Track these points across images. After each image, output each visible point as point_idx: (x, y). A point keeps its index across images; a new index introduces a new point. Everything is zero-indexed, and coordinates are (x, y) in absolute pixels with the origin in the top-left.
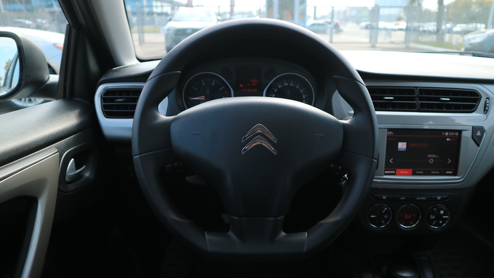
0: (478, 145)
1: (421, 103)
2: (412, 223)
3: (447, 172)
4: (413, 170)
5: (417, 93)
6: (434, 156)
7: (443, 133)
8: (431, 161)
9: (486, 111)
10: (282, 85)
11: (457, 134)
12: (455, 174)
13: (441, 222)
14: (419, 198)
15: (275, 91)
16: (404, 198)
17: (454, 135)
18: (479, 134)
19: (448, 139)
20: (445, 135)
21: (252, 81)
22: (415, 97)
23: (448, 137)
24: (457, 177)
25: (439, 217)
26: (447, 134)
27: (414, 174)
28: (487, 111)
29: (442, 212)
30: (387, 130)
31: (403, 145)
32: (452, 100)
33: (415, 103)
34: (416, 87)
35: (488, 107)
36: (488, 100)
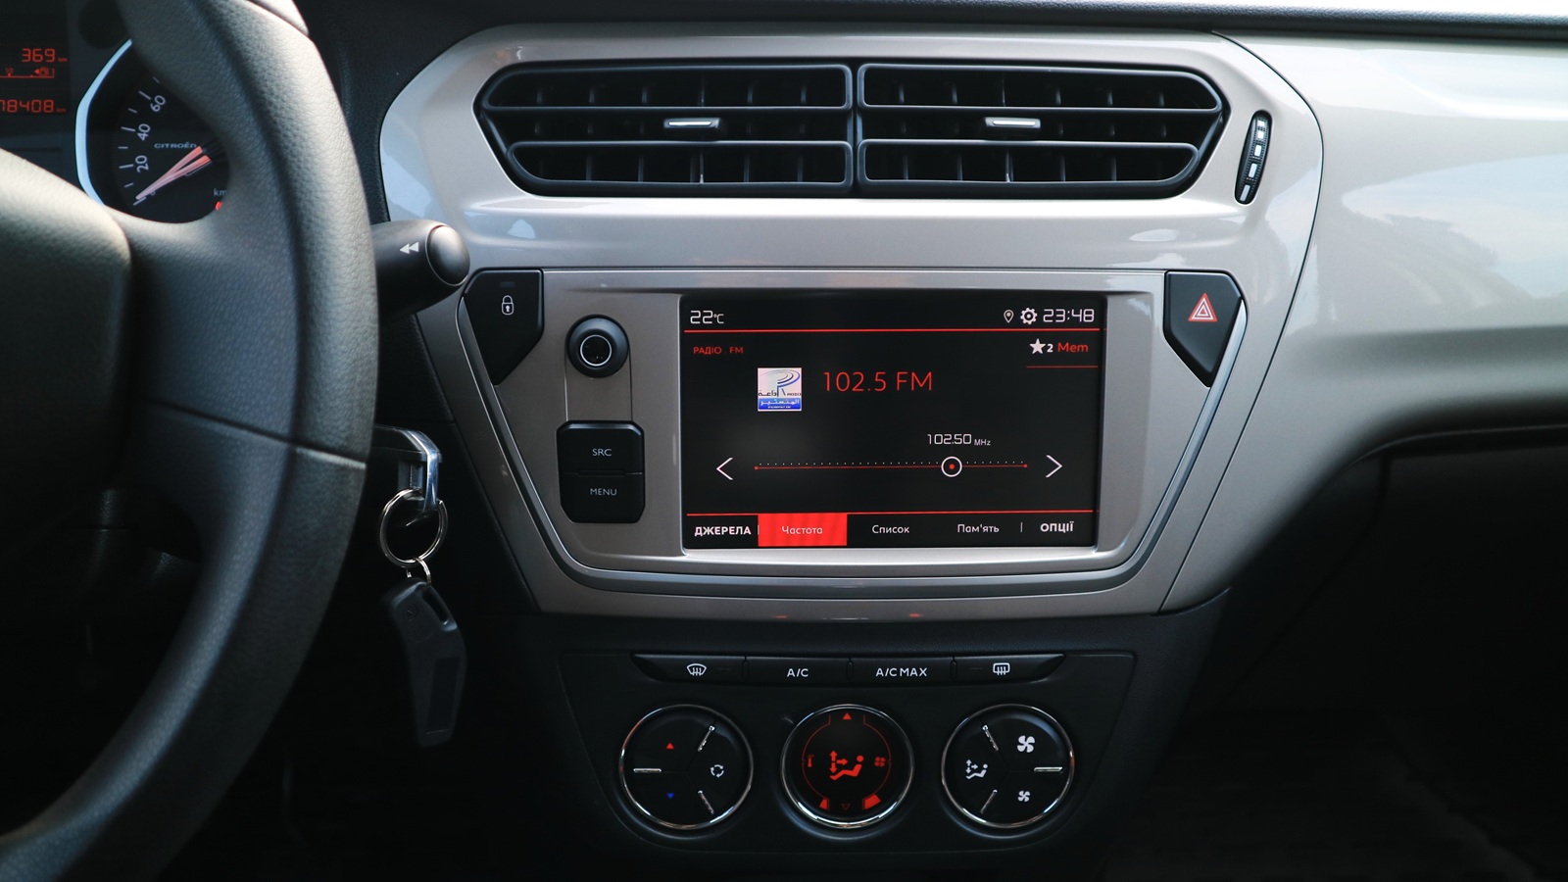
0: (1208, 379)
1: (870, 147)
2: (872, 801)
3: (1045, 528)
4: (848, 516)
5: (855, 90)
6: (962, 440)
7: (1008, 314)
8: (950, 469)
9: (1247, 186)
11: (1087, 315)
12: (1087, 536)
13: (1024, 796)
14: (890, 672)
15: (154, 108)
16: (802, 672)
17: (1074, 322)
18: (1203, 312)
19: (1037, 347)
20: (1017, 322)
21: (31, 55)
22: (845, 114)
23: (1040, 331)
24: (1091, 554)
25: (1011, 770)
26: (1028, 316)
27: (859, 538)
28: (1255, 184)
29: (1026, 744)
30: (678, 298)
31: (782, 384)
32: (1050, 127)
33: (841, 149)
34: (854, 62)
35: (1262, 163)
36: (1262, 124)
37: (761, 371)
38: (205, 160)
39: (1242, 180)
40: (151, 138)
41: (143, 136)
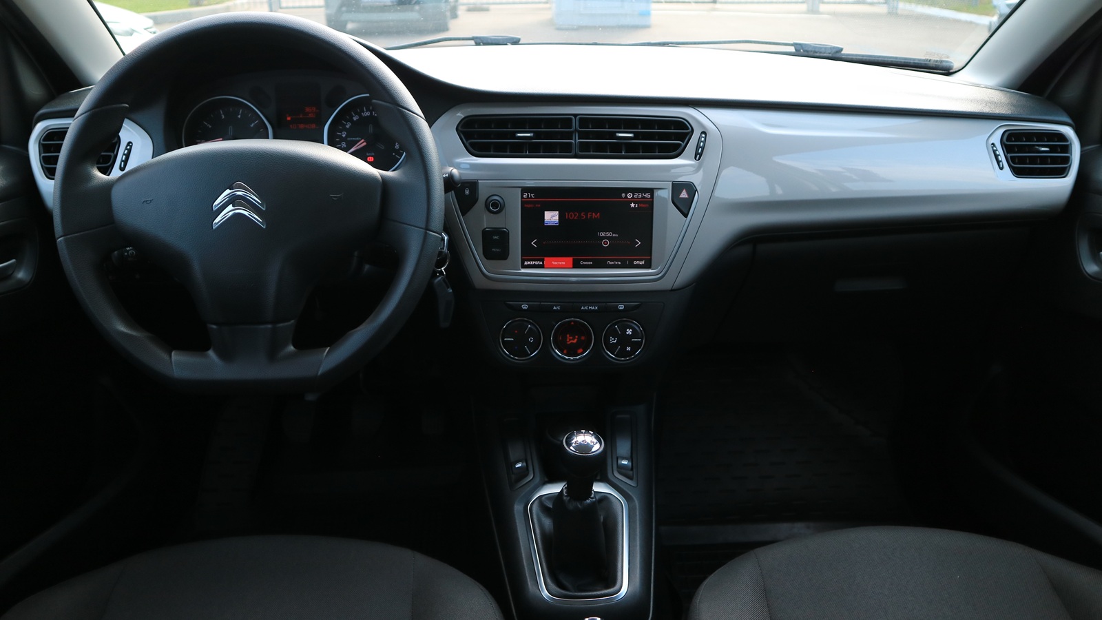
0: (686, 216)
1: (580, 142)
2: (580, 351)
3: (635, 263)
4: (573, 259)
5: (575, 124)
6: (609, 234)
7: (623, 195)
8: (606, 244)
9: (698, 155)
10: (360, 116)
11: (648, 195)
12: (648, 265)
13: (629, 349)
14: (586, 308)
15: (348, 127)
16: (558, 308)
17: (644, 197)
18: (684, 195)
19: (633, 205)
20: (626, 197)
21: (308, 109)
22: (572, 133)
23: (633, 200)
24: (650, 271)
25: (625, 340)
26: (630, 195)
27: (576, 265)
28: (701, 155)
29: (629, 332)
30: (520, 189)
31: (552, 217)
32: (636, 136)
33: (571, 143)
34: (575, 115)
35: (703, 148)
36: (703, 135)
37: (545, 212)
38: (365, 144)
39: (697, 153)
40: (347, 136)
41: (344, 136)
